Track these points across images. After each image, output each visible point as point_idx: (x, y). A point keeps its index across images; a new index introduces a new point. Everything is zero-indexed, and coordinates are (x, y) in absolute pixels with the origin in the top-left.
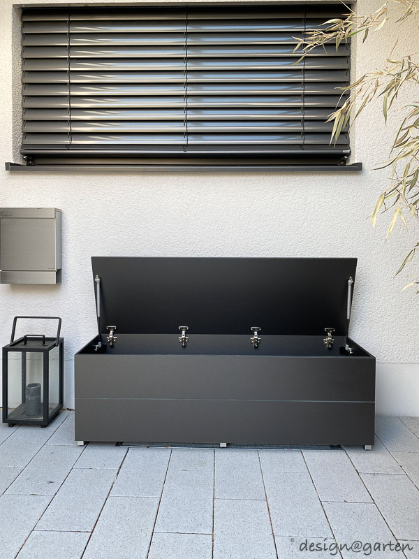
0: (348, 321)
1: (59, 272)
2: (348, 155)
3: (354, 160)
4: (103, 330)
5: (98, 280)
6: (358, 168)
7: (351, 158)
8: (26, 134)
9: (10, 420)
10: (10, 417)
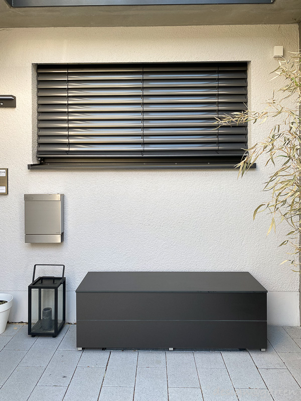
1: (62, 235)
8: (40, 144)
9: (33, 333)
10: (33, 331)
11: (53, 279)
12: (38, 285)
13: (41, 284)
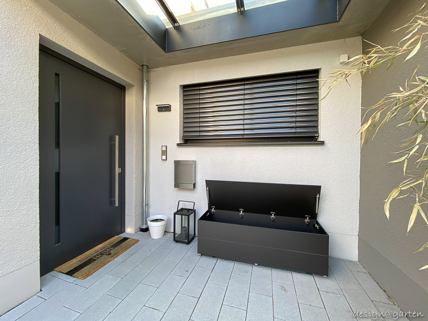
0: (317, 214)
1: (194, 184)
2: (318, 136)
3: (320, 139)
4: (210, 208)
5: (208, 189)
6: (322, 143)
7: (319, 138)
8: (184, 132)
9: (176, 240)
10: (176, 239)
11: (189, 210)
12: (180, 213)
13: (181, 212)
